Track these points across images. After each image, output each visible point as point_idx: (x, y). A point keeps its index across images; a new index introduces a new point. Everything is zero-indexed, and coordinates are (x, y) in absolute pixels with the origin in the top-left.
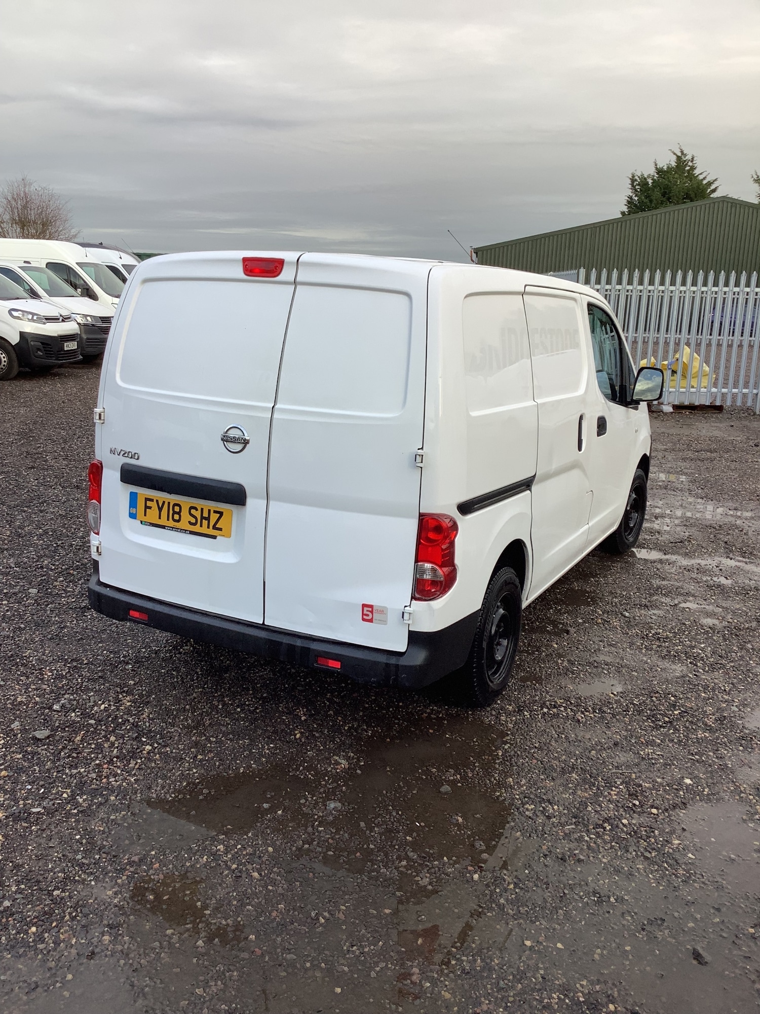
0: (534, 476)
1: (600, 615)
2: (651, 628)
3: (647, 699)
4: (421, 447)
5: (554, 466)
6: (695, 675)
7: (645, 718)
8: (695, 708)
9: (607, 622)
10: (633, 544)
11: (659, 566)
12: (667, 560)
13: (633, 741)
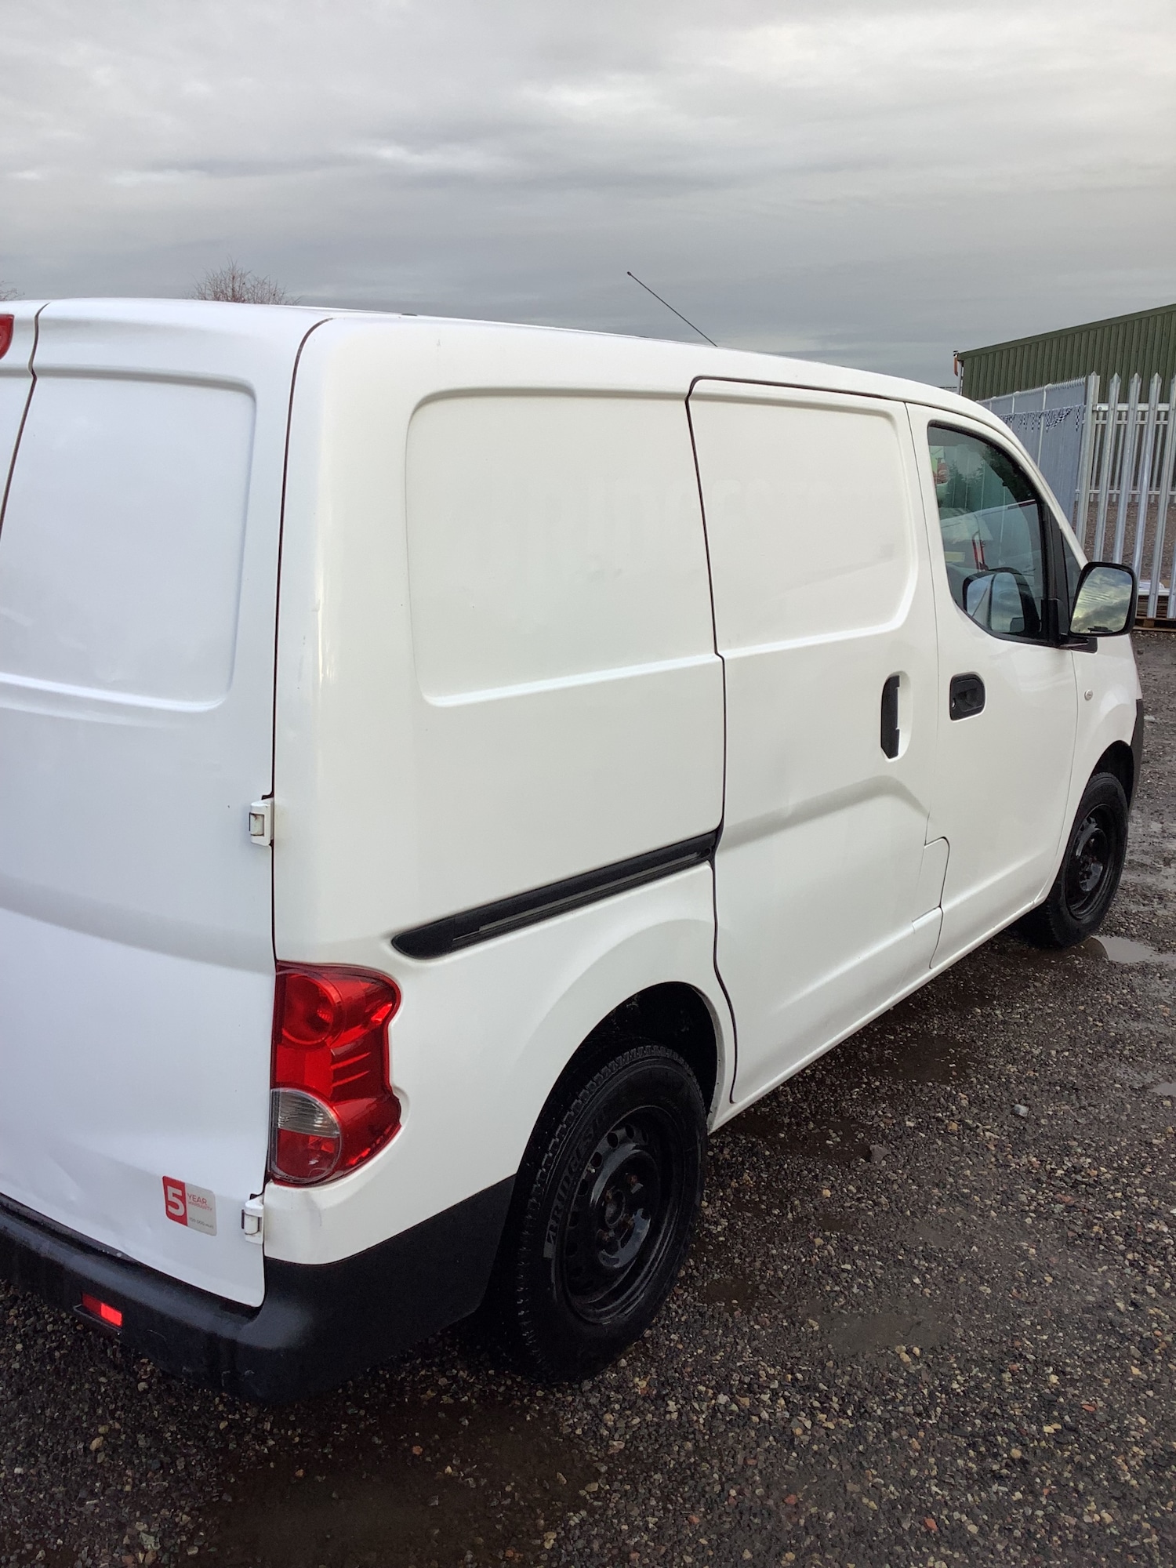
0: (718, 832)
1: (960, 1108)
2: (1067, 1151)
3: (987, 1380)
4: (268, 793)
5: (791, 802)
6: (1133, 1304)
7: (962, 1442)
8: (1101, 1416)
9: (971, 1129)
10: (1094, 927)
11: (1137, 980)
12: (1160, 966)
13: (906, 1526)
